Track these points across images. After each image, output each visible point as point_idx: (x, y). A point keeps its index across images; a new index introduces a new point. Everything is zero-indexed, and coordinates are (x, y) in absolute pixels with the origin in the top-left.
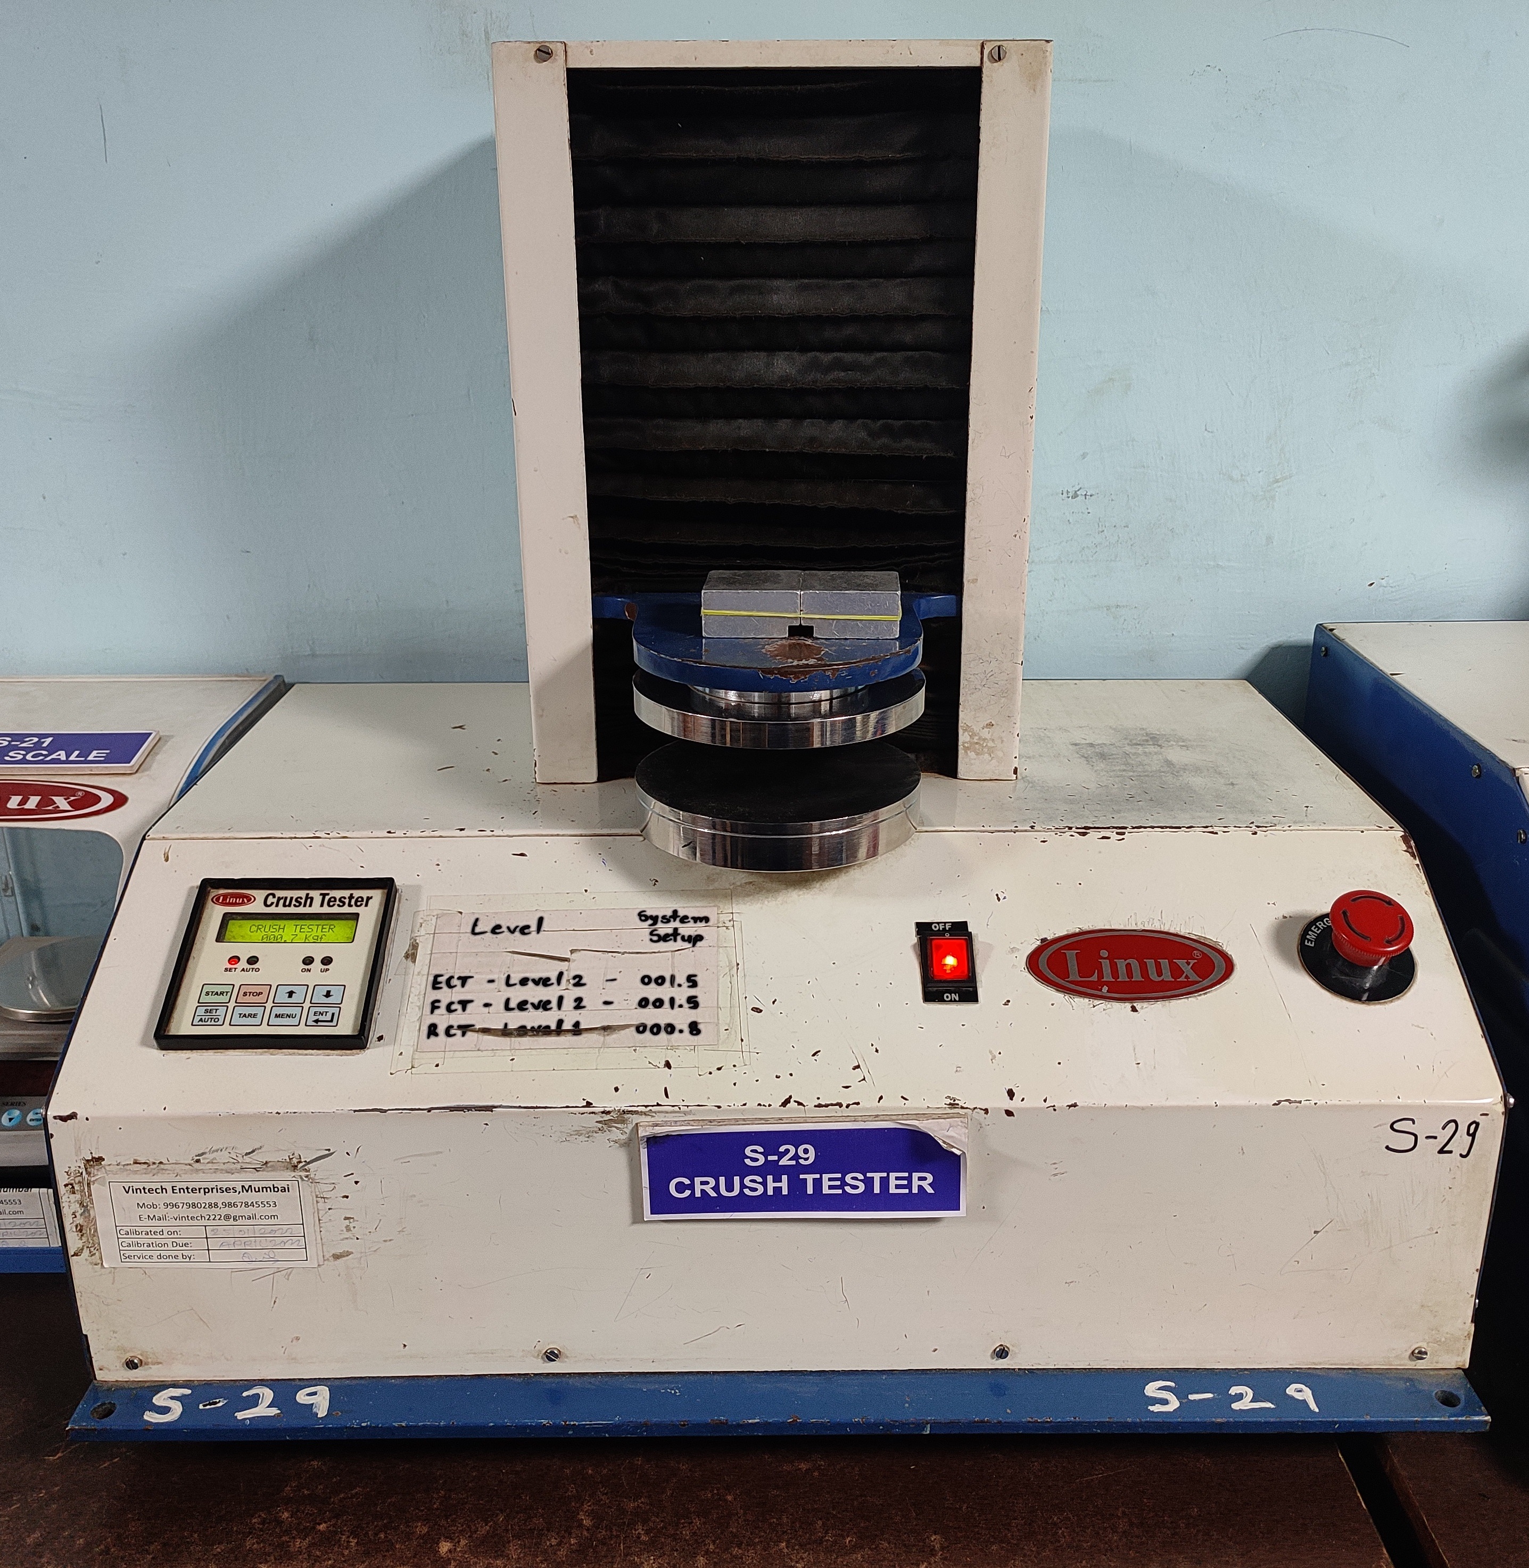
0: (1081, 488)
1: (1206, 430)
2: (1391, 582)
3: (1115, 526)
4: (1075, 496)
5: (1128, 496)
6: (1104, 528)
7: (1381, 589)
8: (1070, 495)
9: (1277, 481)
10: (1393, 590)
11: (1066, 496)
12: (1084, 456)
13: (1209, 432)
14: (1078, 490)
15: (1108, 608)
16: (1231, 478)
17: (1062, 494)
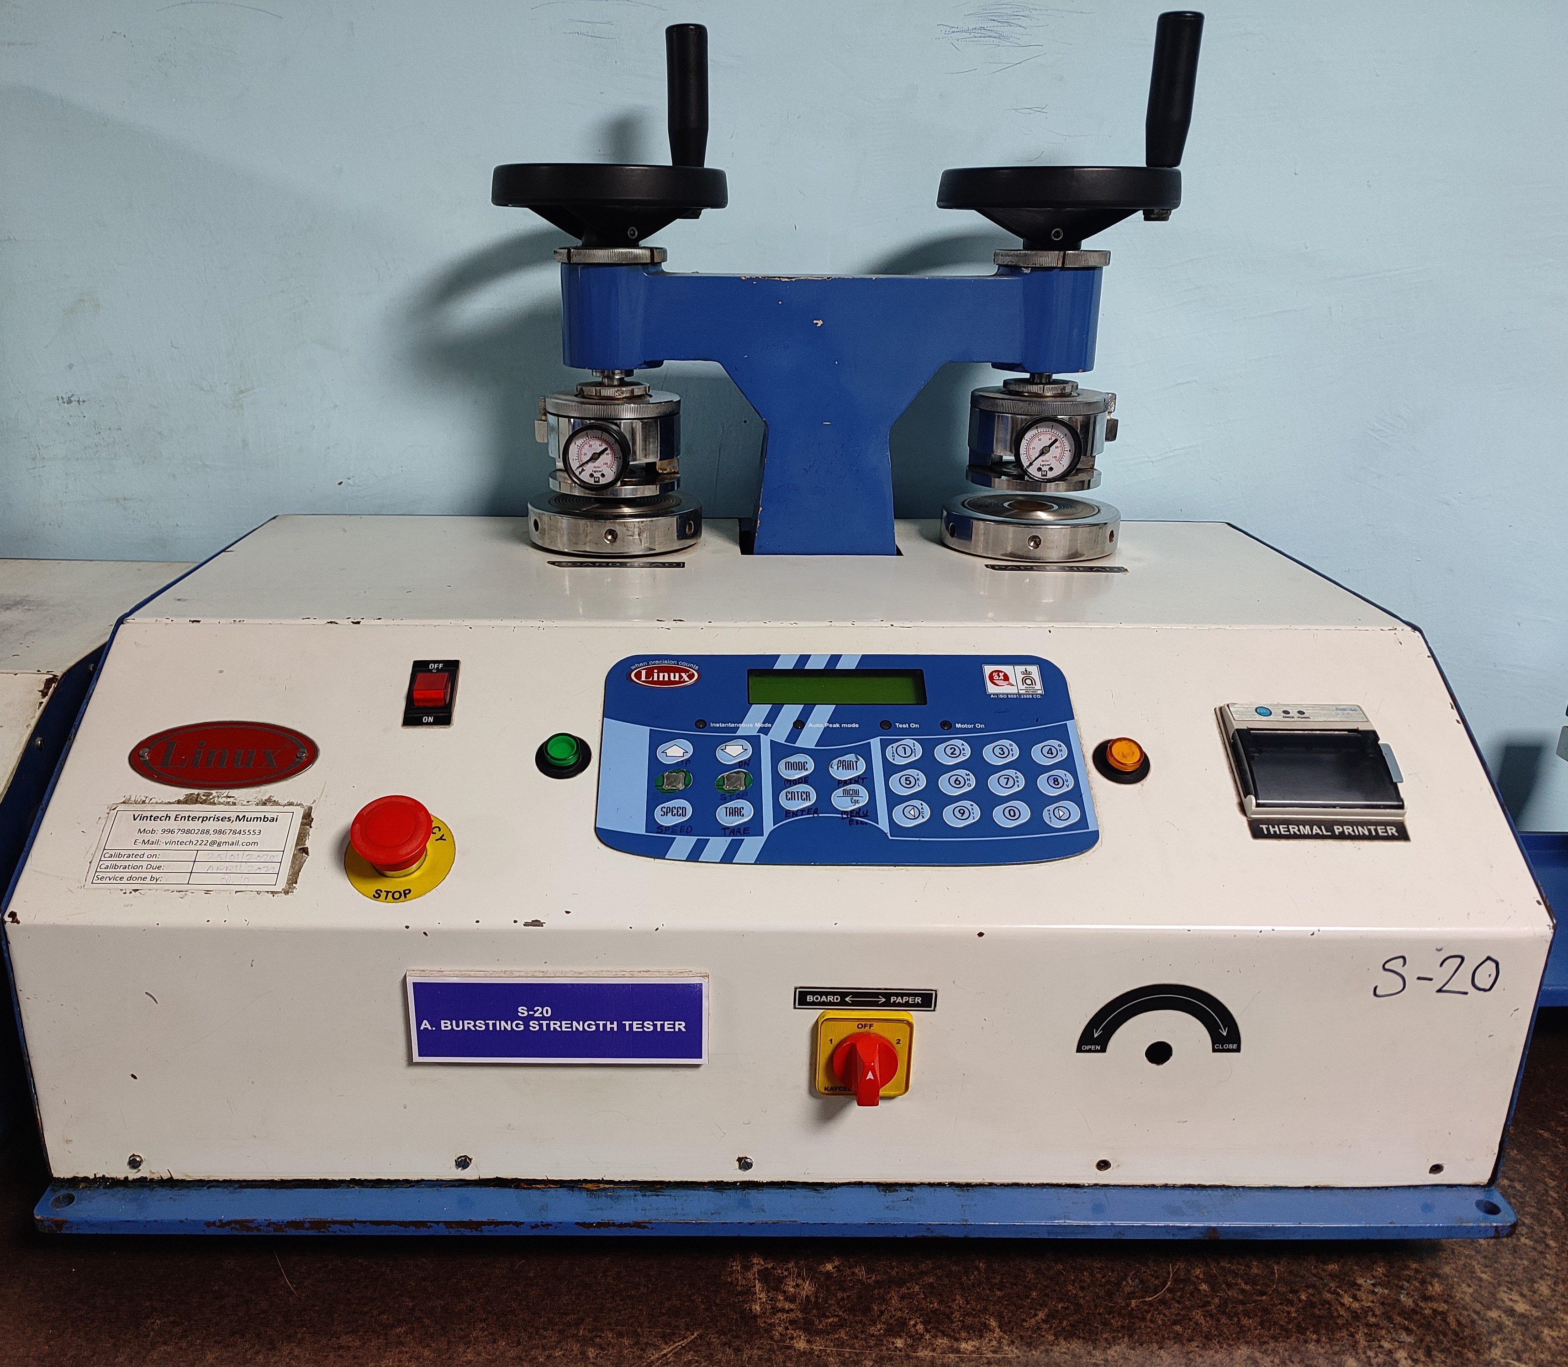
0: (73, 395)
1: (172, 346)
2: (356, 481)
3: (110, 429)
4: (69, 402)
5: (116, 403)
6: (100, 431)
7: (350, 488)
8: (65, 400)
9: (242, 392)
10: (360, 488)
11: (62, 401)
12: (71, 367)
13: (175, 348)
14: (72, 397)
15: (117, 500)
16: (202, 389)
17: (58, 400)
